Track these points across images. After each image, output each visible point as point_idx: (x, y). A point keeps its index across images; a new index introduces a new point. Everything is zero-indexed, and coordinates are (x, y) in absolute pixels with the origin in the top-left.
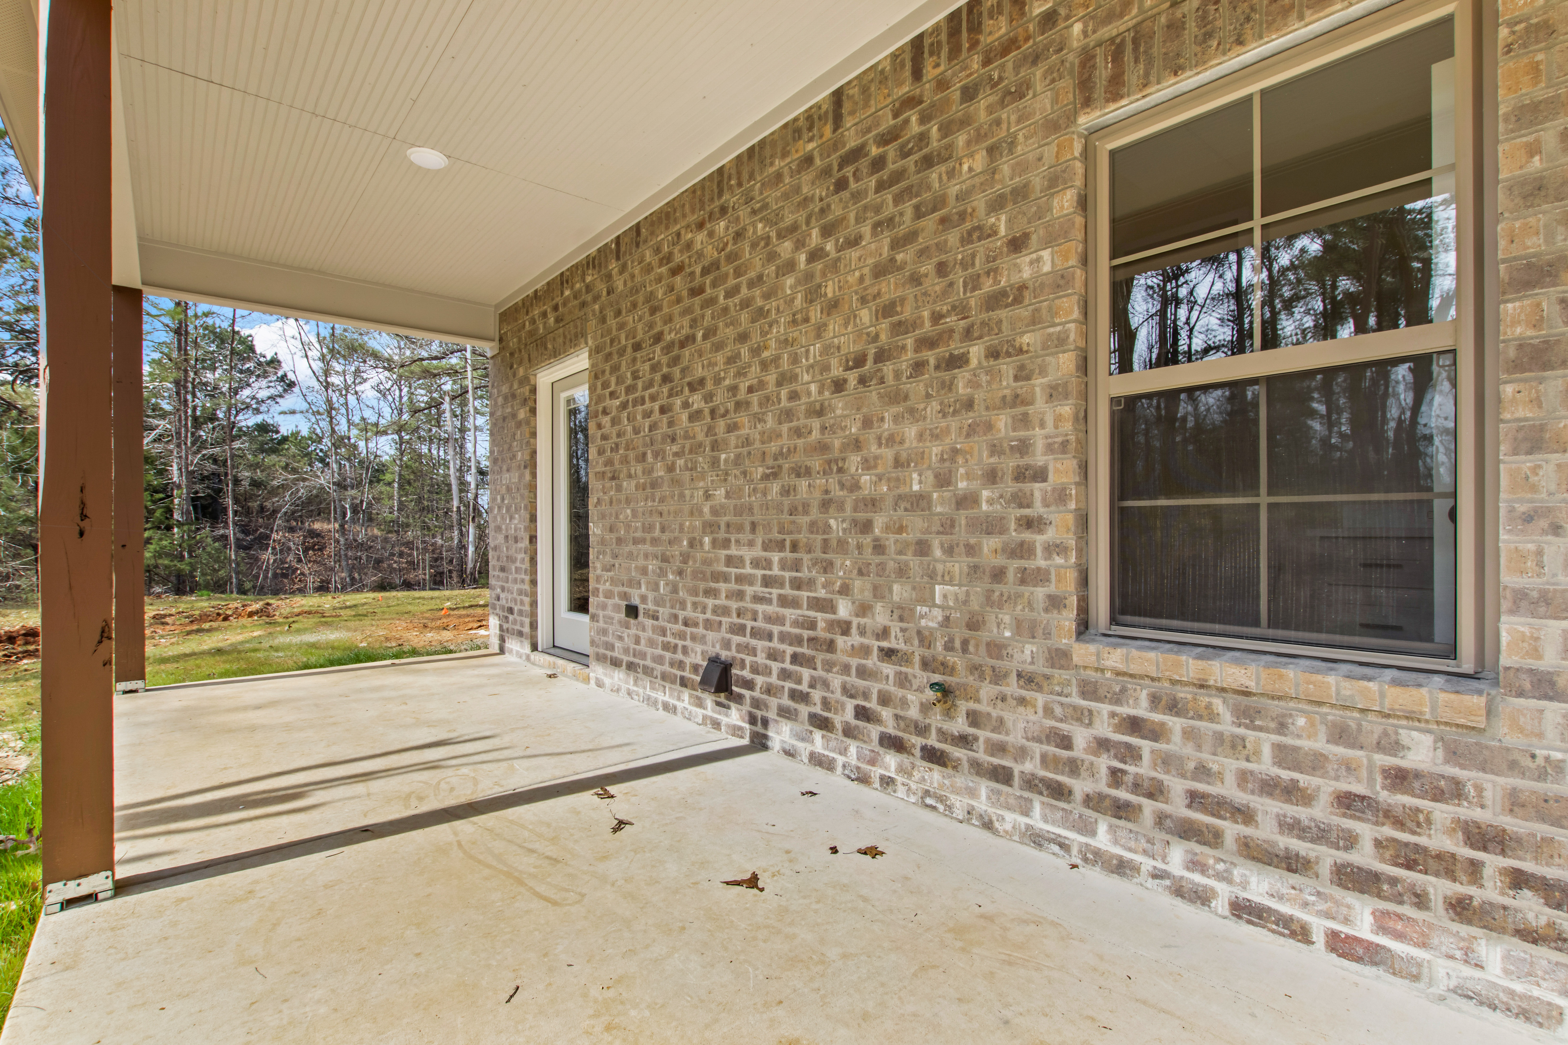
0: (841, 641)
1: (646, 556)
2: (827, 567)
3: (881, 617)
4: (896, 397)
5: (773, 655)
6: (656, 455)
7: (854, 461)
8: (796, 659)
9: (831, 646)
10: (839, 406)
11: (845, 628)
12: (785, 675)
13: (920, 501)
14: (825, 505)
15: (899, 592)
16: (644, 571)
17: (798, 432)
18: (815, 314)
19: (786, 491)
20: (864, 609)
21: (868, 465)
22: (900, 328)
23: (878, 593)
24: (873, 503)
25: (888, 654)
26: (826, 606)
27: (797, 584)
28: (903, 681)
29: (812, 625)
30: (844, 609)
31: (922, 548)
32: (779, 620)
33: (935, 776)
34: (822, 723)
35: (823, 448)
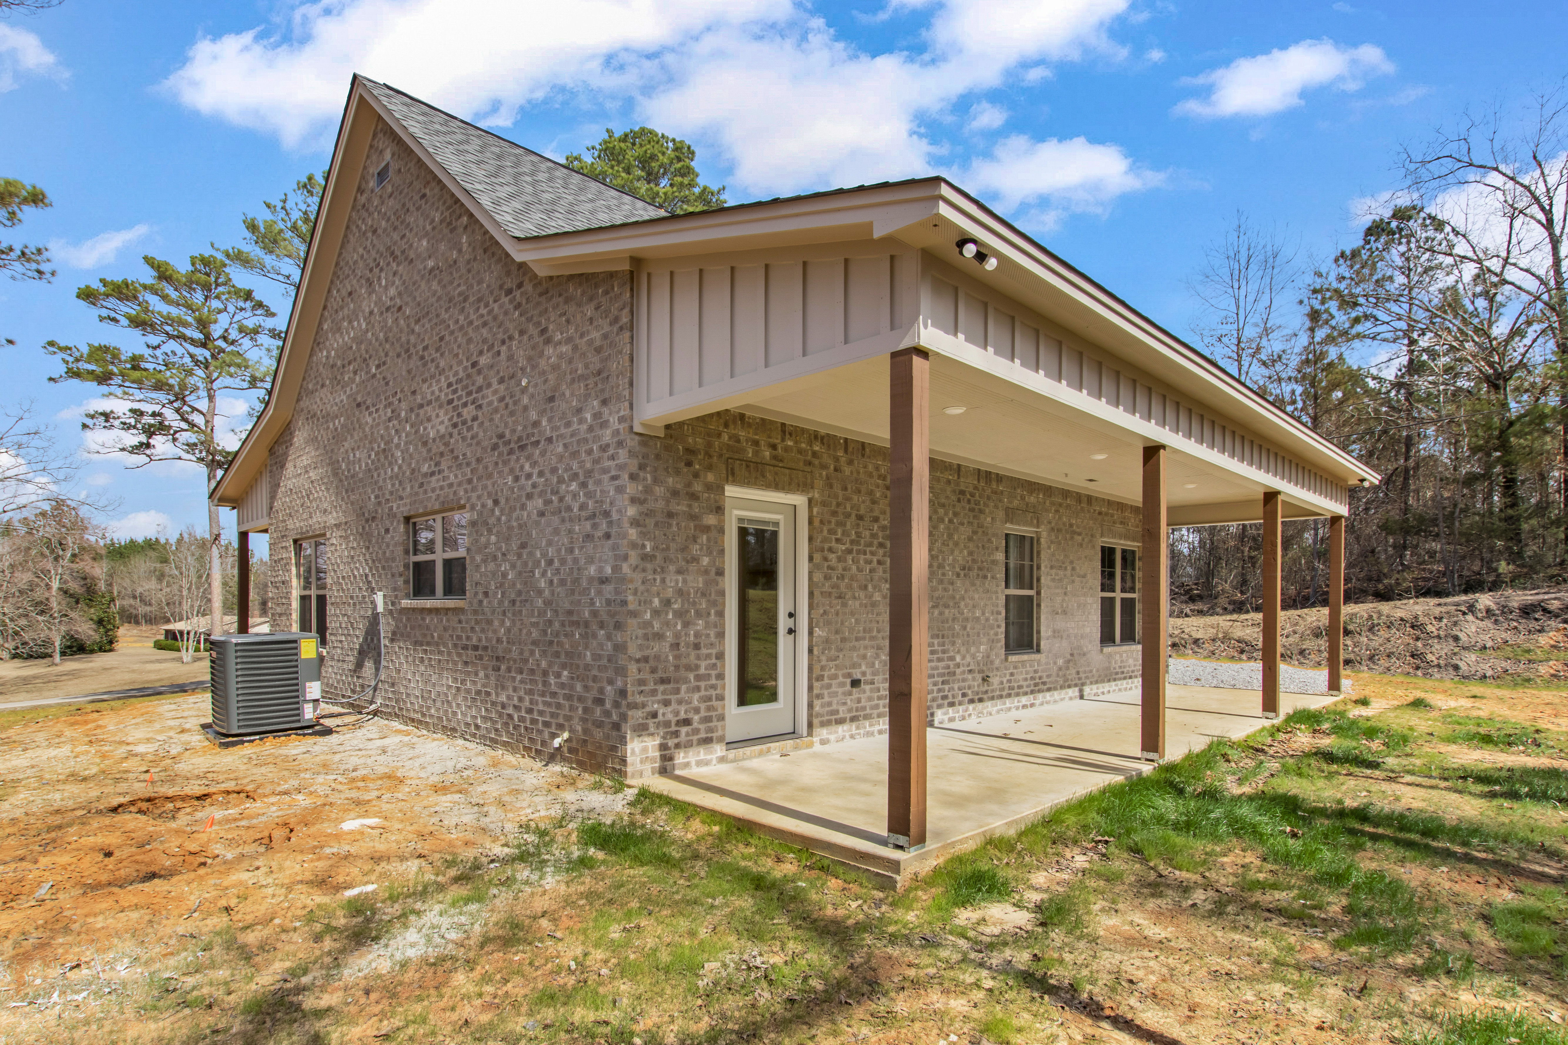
0: (958, 671)
1: (866, 648)
2: (953, 643)
3: (968, 659)
4: (973, 584)
5: (935, 684)
6: (874, 587)
7: (962, 604)
8: (943, 683)
9: (954, 674)
10: (959, 583)
11: (958, 666)
12: (939, 690)
13: (977, 619)
14: (954, 619)
15: (973, 649)
16: (864, 657)
17: (945, 590)
18: (951, 544)
19: (941, 613)
20: (963, 658)
21: (966, 606)
22: (974, 561)
23: (968, 651)
24: (967, 619)
25: (970, 671)
26: (952, 659)
27: (944, 652)
28: (974, 679)
29: (948, 667)
30: (958, 659)
31: (978, 634)
32: (937, 668)
33: (980, 706)
34: (952, 704)
35: (954, 598)
